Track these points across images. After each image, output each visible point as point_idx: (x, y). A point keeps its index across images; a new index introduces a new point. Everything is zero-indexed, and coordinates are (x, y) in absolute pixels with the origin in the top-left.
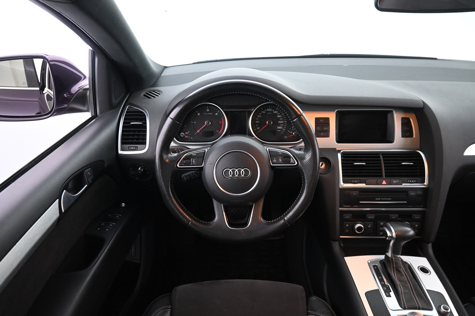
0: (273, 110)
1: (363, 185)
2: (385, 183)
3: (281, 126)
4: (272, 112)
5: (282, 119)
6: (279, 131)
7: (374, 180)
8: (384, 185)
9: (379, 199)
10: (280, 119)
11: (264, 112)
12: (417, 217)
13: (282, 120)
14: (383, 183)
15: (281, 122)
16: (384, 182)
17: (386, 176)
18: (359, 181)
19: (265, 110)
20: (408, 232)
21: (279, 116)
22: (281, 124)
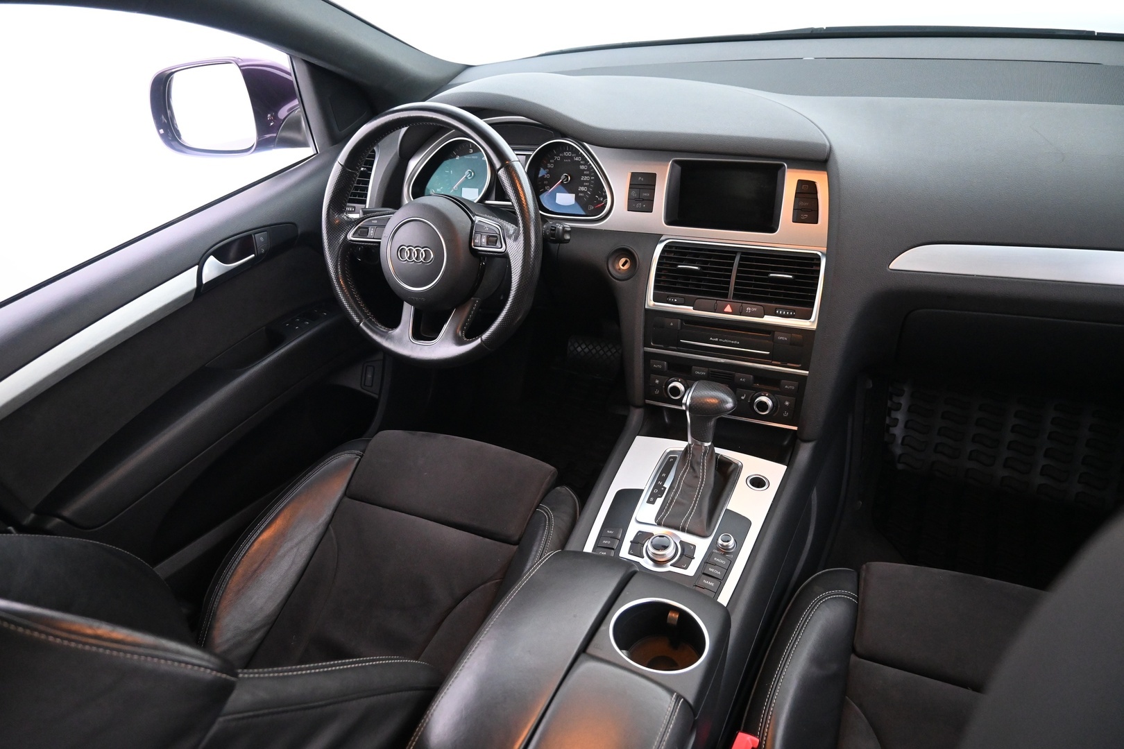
0: (573, 155)
1: (688, 310)
2: (730, 311)
3: (585, 186)
4: (571, 158)
5: (588, 173)
6: (581, 195)
7: (711, 301)
8: (727, 314)
9: (717, 339)
10: (585, 172)
11: (558, 158)
12: (789, 386)
13: (587, 175)
14: (726, 310)
15: (586, 178)
16: (728, 309)
17: (735, 296)
18: (682, 300)
19: (561, 155)
20: (727, 402)
21: (582, 167)
22: (586, 181)
